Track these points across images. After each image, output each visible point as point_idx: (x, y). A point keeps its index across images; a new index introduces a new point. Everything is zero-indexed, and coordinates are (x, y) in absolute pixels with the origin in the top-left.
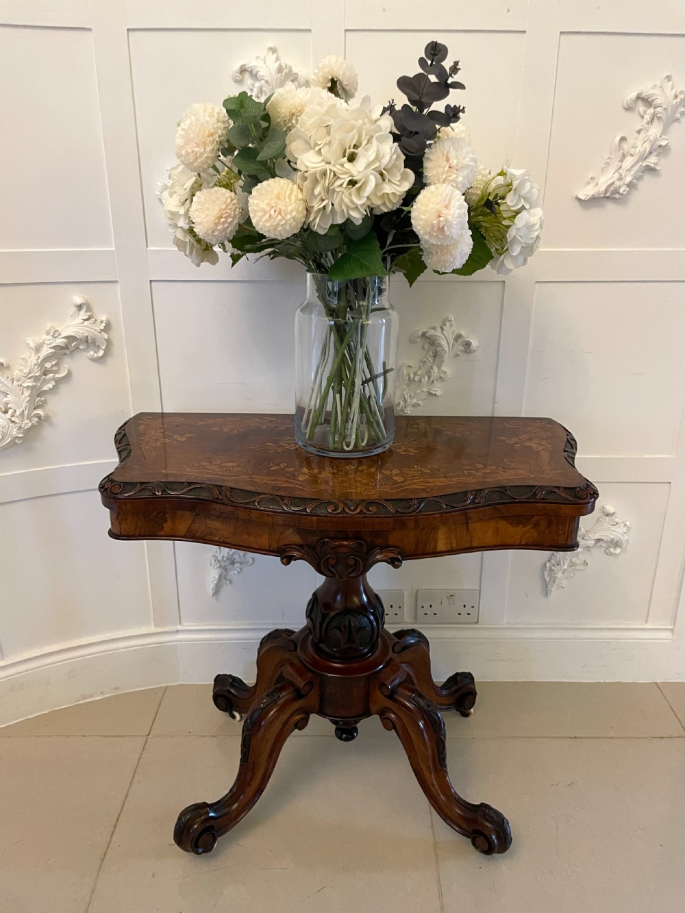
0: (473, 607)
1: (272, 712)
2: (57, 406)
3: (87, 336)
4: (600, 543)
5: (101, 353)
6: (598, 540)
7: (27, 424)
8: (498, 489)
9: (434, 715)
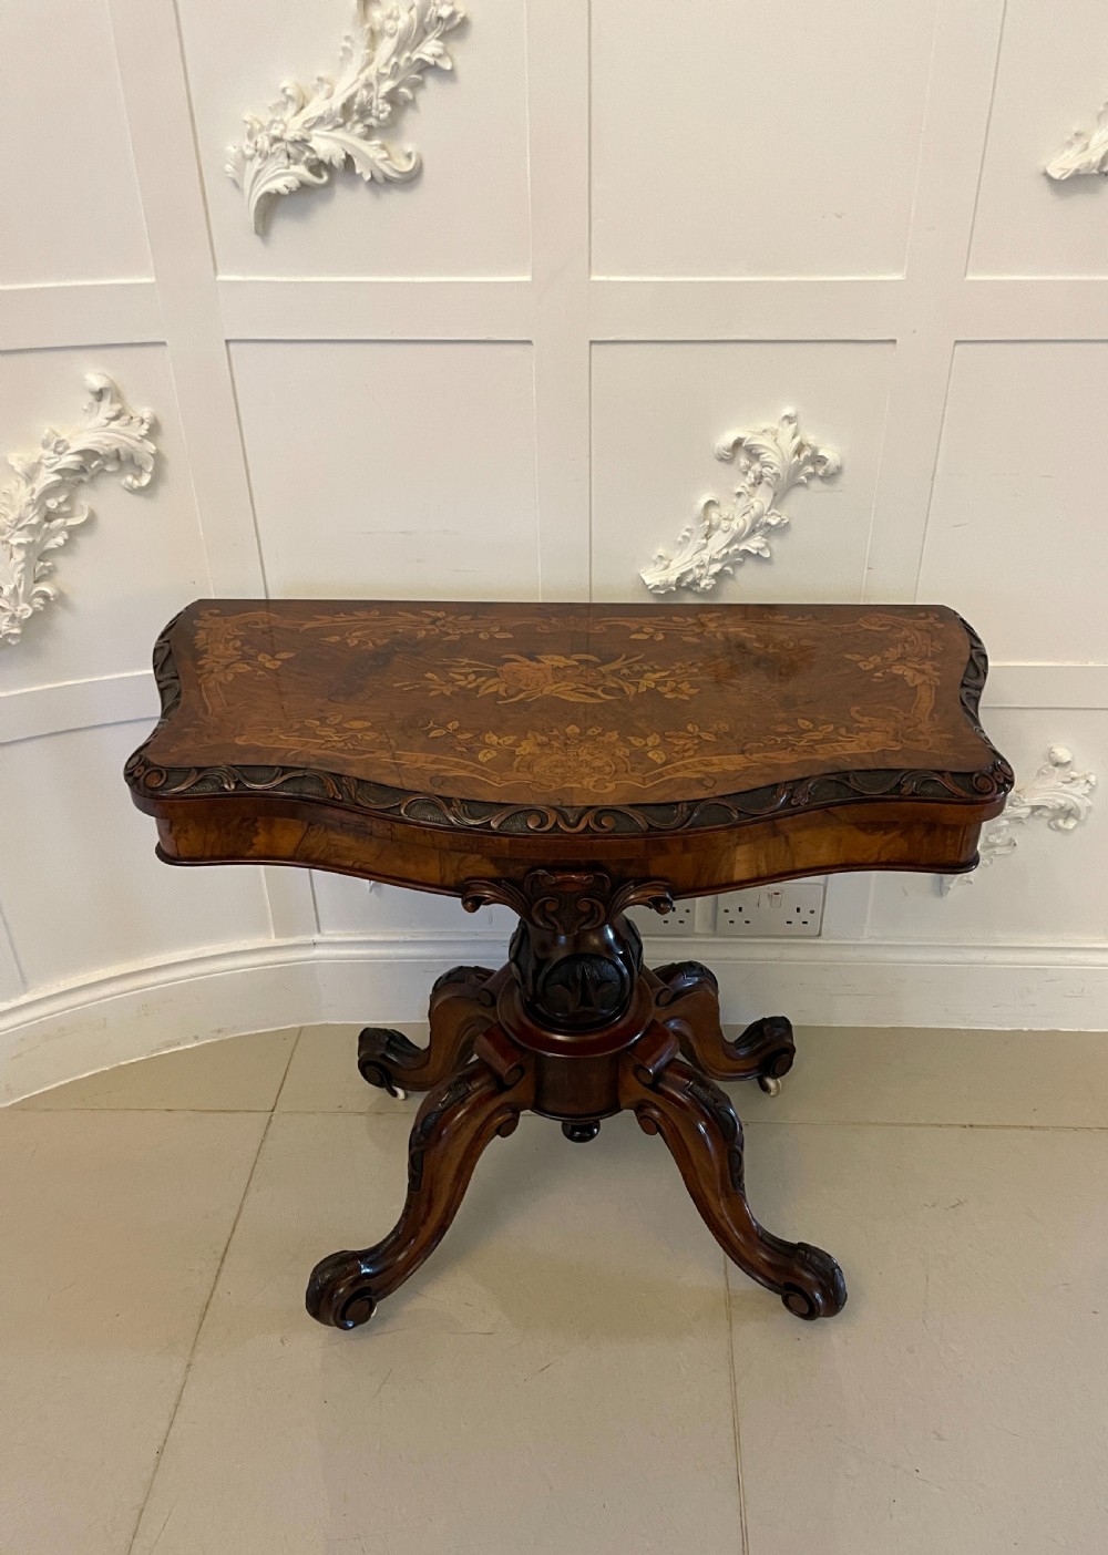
0: (812, 912)
1: (459, 1115)
2: (76, 576)
3: (117, 450)
4: (1040, 812)
5: (145, 480)
6: (1036, 808)
7: (25, 610)
8: (834, 778)
9: (724, 1114)
